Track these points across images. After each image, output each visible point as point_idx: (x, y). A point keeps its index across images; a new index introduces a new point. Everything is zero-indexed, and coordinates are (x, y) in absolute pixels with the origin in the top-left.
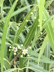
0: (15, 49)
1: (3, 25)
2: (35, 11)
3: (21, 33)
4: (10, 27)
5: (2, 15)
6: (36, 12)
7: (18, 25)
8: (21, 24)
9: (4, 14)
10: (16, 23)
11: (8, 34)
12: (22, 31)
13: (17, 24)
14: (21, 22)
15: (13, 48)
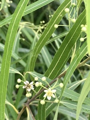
0: (28, 86)
1: (8, 28)
2: (74, 4)
3: (43, 48)
4: (21, 33)
5: (6, 7)
6: (75, 7)
7: (36, 30)
8: (42, 27)
9: (9, 6)
10: (33, 24)
11: (16, 47)
12: (47, 43)
13: (36, 27)
14: (44, 24)
15: (25, 83)
